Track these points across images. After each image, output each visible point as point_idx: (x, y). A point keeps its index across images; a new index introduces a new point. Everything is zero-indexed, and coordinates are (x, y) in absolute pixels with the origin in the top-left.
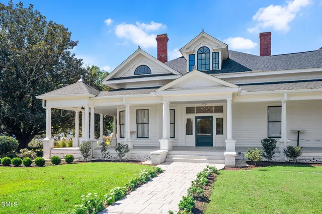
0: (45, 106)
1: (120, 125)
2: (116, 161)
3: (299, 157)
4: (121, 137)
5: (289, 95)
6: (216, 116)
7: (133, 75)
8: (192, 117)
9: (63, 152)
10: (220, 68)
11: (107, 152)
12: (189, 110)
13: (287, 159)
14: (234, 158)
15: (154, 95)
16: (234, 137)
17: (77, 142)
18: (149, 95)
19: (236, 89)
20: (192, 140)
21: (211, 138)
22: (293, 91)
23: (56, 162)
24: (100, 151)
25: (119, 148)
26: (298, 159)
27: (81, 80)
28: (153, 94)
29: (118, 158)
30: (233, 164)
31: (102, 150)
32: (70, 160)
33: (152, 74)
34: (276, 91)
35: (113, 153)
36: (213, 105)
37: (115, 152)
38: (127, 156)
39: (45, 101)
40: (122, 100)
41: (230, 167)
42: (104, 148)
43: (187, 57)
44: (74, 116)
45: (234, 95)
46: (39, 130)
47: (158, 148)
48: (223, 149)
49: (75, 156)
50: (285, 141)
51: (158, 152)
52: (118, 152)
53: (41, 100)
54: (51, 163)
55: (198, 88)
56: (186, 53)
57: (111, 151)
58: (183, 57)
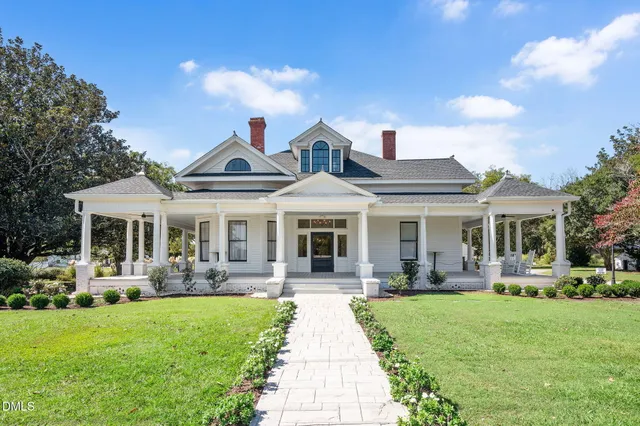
0: (81, 210)
1: (201, 242)
2: (206, 295)
3: (444, 284)
4: (202, 260)
5: (430, 209)
6: (337, 232)
7: (223, 171)
8: (307, 232)
9: (112, 284)
10: (342, 171)
11: (193, 282)
12: (303, 224)
13: (429, 286)
14: (377, 286)
15: (265, 201)
16: (371, 261)
17: (129, 268)
18: (257, 201)
19: (374, 199)
20: (306, 264)
21: (331, 260)
22: (434, 204)
23: (112, 299)
24: (180, 281)
25: (212, 275)
26: (443, 286)
27: (142, 173)
28: (262, 200)
29: (211, 291)
30: (377, 293)
31: (186, 279)
32: (134, 296)
33: (252, 172)
34: (416, 204)
35: (202, 283)
36: (333, 217)
37: (206, 281)
38: (223, 287)
39: (81, 203)
40: (215, 207)
41: (372, 297)
42: (188, 275)
43: (297, 152)
44: (125, 228)
45: (371, 206)
46: (43, 249)
47: (271, 274)
48: (352, 274)
49: (142, 289)
50: (425, 264)
51: (272, 280)
52: (211, 282)
53: (72, 201)
54: (103, 300)
55: (325, 195)
56: (298, 147)
57: (198, 281)
58: (290, 151)
